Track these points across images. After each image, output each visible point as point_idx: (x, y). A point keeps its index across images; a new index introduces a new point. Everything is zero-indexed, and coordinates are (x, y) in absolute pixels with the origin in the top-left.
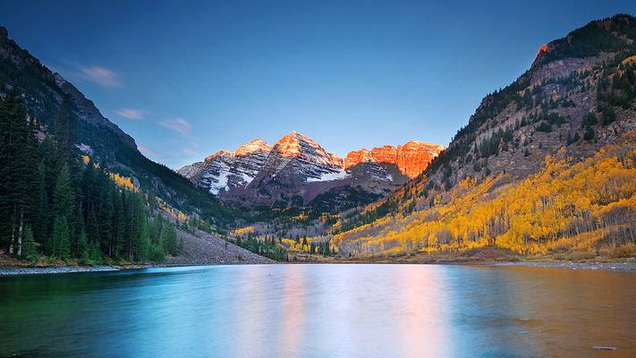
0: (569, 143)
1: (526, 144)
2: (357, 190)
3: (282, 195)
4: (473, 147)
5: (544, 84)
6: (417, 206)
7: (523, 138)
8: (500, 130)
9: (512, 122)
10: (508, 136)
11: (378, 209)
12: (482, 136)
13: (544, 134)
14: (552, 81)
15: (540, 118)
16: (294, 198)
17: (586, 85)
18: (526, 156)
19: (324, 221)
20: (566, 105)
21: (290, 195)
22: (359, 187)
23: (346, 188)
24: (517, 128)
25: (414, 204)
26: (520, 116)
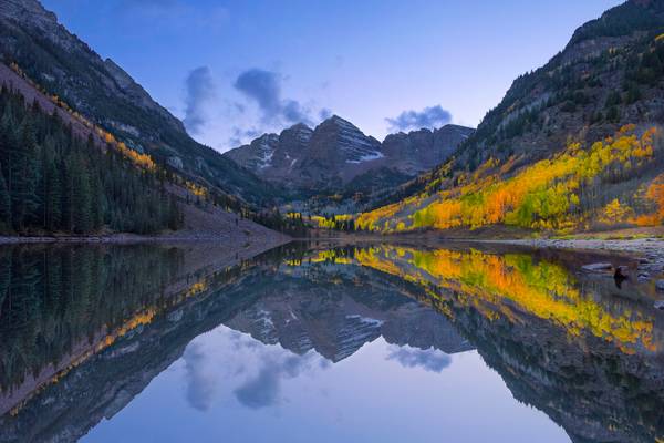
0: (592, 122)
1: (549, 125)
2: (393, 171)
3: (322, 175)
4: (499, 128)
5: (573, 64)
6: (442, 186)
7: (548, 118)
8: (527, 111)
9: (538, 103)
10: (534, 117)
11: (407, 188)
12: (509, 116)
13: (568, 115)
14: (581, 61)
15: (565, 99)
16: (333, 179)
17: (615, 64)
18: (549, 135)
19: (357, 200)
20: (593, 85)
21: (330, 176)
22: (395, 169)
23: (383, 170)
24: (542, 110)
25: (440, 183)
26: (546, 97)
